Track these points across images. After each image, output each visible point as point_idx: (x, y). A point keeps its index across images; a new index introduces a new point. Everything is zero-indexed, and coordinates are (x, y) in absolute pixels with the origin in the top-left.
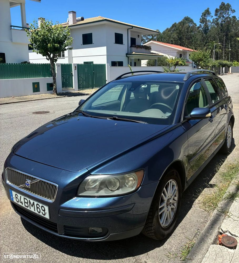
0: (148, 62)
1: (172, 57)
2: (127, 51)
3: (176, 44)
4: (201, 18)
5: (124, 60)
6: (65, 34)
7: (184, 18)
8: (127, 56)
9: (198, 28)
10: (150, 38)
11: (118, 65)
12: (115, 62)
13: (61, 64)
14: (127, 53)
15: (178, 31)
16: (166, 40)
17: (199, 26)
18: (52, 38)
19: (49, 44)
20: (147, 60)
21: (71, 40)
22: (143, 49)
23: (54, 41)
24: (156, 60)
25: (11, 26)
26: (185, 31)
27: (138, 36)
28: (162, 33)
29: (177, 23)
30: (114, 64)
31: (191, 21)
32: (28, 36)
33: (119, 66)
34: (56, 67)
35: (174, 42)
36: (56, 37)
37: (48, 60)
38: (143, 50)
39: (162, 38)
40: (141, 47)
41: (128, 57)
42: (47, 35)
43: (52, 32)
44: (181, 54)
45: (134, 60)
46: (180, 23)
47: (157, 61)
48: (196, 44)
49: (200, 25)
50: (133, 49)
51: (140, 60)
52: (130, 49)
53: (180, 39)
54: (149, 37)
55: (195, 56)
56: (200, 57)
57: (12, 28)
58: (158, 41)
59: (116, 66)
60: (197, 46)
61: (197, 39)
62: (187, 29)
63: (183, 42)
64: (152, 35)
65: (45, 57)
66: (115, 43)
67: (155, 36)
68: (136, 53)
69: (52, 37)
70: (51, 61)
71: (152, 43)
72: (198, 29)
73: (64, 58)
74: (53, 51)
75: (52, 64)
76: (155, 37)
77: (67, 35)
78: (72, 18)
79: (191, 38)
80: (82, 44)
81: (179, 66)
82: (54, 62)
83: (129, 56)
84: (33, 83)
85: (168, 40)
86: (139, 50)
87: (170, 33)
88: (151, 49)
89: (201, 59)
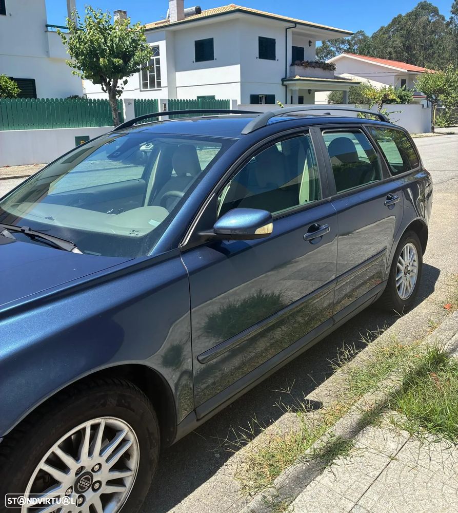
0: (330, 96)
1: (383, 85)
2: (285, 74)
3: (399, 59)
4: (453, 4)
5: (278, 92)
6: (136, 38)
7: (418, 5)
8: (283, 85)
9: (448, 24)
10: (345, 48)
11: (265, 101)
12: (258, 96)
13: (135, 100)
14: (284, 77)
15: (405, 32)
16: (378, 53)
17: (449, 20)
18: (108, 46)
19: (101, 60)
20: (329, 93)
21: (148, 51)
22: (317, 69)
23: (113, 54)
24: (345, 92)
25: (47, 26)
26: (419, 32)
27: (310, 42)
28: (370, 37)
29: (404, 15)
30: (255, 99)
31: (435, 11)
32: (64, 44)
33: (265, 103)
34: (124, 105)
35: (394, 55)
36: (115, 44)
37: (105, 92)
38: (319, 71)
39: (369, 47)
40: (314, 65)
41: (286, 86)
42: (97, 40)
43: (109, 34)
44: (405, 80)
45: (297, 93)
46: (409, 15)
47: (348, 94)
48: (442, 59)
49: (451, 18)
50: (298, 69)
51: (312, 92)
52: (290, 69)
53: (408, 48)
54: (342, 46)
55: (428, 83)
56: (438, 85)
57: (49, 30)
58: (361, 53)
59: (261, 103)
60: (442, 63)
61: (444, 49)
62: (424, 27)
63: (414, 54)
64: (349, 43)
65: (99, 86)
66: (260, 58)
67: (355, 44)
68: (301, 78)
69: (109, 44)
70: (109, 94)
71: (344, 57)
72: (447, 27)
73: (161, 90)
74: (113, 72)
75: (113, 100)
76: (356, 47)
77: (139, 40)
78: (176, 9)
79: (432, 45)
80: (195, 61)
81: (397, 103)
82: (117, 97)
83: (288, 84)
84: (76, 138)
85: (382, 52)
86: (309, 70)
87: (386, 36)
88: (334, 69)
89: (440, 89)
